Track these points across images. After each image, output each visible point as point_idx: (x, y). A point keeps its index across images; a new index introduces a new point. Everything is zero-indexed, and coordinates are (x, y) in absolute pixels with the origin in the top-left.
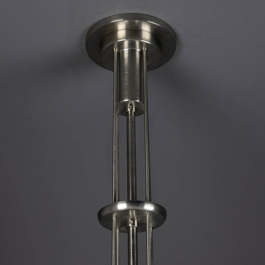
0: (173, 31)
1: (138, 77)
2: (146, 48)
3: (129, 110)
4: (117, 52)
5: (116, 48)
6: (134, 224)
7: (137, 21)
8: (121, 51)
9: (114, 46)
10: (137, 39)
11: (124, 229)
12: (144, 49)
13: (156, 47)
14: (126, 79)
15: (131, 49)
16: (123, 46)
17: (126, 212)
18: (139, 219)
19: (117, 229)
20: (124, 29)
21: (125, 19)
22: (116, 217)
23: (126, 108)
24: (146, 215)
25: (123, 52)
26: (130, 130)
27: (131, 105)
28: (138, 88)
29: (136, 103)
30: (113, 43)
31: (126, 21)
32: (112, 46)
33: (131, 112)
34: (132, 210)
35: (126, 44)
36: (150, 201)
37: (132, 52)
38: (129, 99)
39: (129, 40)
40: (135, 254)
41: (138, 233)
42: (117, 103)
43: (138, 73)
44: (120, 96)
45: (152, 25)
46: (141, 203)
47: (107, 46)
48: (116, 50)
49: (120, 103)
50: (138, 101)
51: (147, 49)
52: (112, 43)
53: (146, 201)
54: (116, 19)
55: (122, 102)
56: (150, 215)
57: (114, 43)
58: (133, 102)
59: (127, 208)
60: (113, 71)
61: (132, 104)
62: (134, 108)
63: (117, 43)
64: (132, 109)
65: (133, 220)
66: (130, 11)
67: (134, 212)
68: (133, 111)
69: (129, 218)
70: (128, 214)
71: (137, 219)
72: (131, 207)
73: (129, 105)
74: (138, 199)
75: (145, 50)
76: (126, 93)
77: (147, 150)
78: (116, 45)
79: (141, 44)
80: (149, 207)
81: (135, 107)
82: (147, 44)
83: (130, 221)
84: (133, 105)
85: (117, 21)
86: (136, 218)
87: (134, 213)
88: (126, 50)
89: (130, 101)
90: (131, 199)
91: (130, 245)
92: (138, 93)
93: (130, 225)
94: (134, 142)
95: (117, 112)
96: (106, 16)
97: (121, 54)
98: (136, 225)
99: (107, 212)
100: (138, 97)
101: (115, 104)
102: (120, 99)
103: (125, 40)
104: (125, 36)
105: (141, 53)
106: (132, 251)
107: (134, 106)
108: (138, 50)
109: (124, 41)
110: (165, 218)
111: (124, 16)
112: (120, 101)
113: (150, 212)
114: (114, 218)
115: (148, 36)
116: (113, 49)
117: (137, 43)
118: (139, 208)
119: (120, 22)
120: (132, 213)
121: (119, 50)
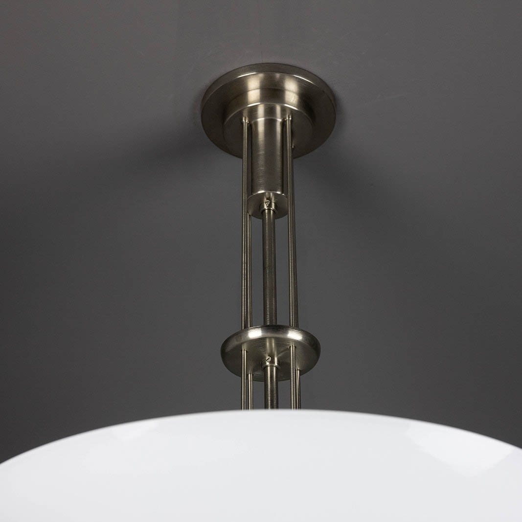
0: (331, 91)
1: (279, 158)
2: (290, 117)
3: (266, 207)
4: (248, 124)
5: (245, 118)
6: (272, 362)
7: (278, 75)
8: (253, 122)
9: (243, 115)
10: (278, 103)
11: (259, 373)
12: (287, 118)
13: (306, 114)
14: (261, 161)
15: (268, 118)
16: (257, 114)
17: (261, 341)
18: (279, 355)
19: (249, 375)
20: (257, 89)
21: (259, 72)
22: (247, 352)
23: (261, 205)
24: (290, 347)
25: (256, 124)
26: (267, 234)
27: (269, 199)
28: (279, 175)
29: (276, 195)
30: (242, 108)
31: (261, 75)
32: (240, 114)
33: (269, 210)
34: (271, 339)
35: (261, 110)
36: (297, 327)
37: (270, 123)
38: (265, 190)
39: (265, 104)
41: (279, 382)
42: (248, 196)
43: (278, 153)
44: (252, 186)
45: (300, 82)
46: (284, 328)
47: (232, 115)
48: (245, 121)
49: (251, 196)
50: (279, 193)
51: (292, 118)
52: (239, 110)
53: (290, 325)
54: (245, 72)
55: (256, 195)
56: (295, 347)
57: (243, 110)
58: (271, 194)
59: (262, 335)
61: (270, 197)
62: (273, 204)
63: (246, 109)
64: (270, 206)
65: (272, 355)
66: (265, 60)
67: (273, 341)
68: (272, 209)
69: (265, 353)
70: (264, 346)
71: (278, 354)
72: (269, 335)
73: (265, 200)
75: (289, 120)
76: (261, 181)
77: (291, 259)
78: (245, 113)
79: (284, 110)
80: (294, 335)
81: (275, 203)
82: (292, 110)
83: (267, 357)
84: (272, 199)
85: (247, 76)
86: (276, 353)
87: (273, 345)
88: (261, 120)
89: (267, 193)
90: (268, 322)
91: (268, 390)
92: (279, 181)
93: (268, 363)
94: (273, 252)
95: (247, 212)
96: (229, 69)
97: (253, 126)
98: (276, 364)
99: (234, 343)
100: (280, 188)
101: (245, 197)
102: (252, 190)
103: (259, 103)
104: (259, 98)
105: (283, 124)
106: (271, 398)
107: (273, 201)
108: (279, 120)
109: (257, 106)
111: (257, 68)
112: (252, 194)
113: (296, 342)
114: (244, 353)
115: (293, 98)
116: (242, 119)
117: (278, 109)
118: (281, 336)
119: (251, 77)
120: (271, 344)
121: (250, 121)
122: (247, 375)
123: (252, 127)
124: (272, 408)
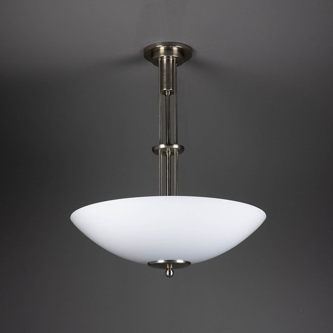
2: (175, 59)
3: (167, 94)
6: (169, 153)
7: (171, 46)
10: (171, 55)
11: (164, 155)
17: (165, 149)
18: (171, 151)
22: (160, 151)
23: (165, 93)
25: (163, 60)
29: (170, 90)
30: (158, 56)
31: (165, 46)
32: (158, 58)
34: (168, 148)
35: (165, 57)
36: (177, 143)
37: (168, 60)
40: (169, 168)
41: (171, 157)
42: (160, 90)
45: (178, 48)
46: (172, 145)
48: (159, 60)
49: (162, 90)
50: (171, 89)
53: (175, 143)
56: (176, 150)
59: (165, 147)
60: (158, 66)
63: (160, 57)
65: (169, 152)
68: (169, 95)
70: (166, 150)
72: (167, 147)
73: (167, 91)
74: (171, 143)
76: (165, 85)
79: (173, 57)
80: (176, 146)
81: (170, 92)
82: (176, 57)
83: (167, 152)
85: (160, 46)
87: (169, 149)
88: (165, 60)
90: (167, 143)
92: (171, 86)
93: (167, 154)
98: (170, 154)
99: (156, 148)
100: (171, 88)
102: (162, 88)
103: (164, 55)
104: (164, 53)
105: (173, 60)
108: (171, 59)
110: (184, 150)
111: (163, 44)
113: (176, 148)
117: (171, 56)
118: (171, 147)
120: (168, 149)
121: (161, 59)
122: (161, 155)
123: (162, 61)
124: (169, 195)
